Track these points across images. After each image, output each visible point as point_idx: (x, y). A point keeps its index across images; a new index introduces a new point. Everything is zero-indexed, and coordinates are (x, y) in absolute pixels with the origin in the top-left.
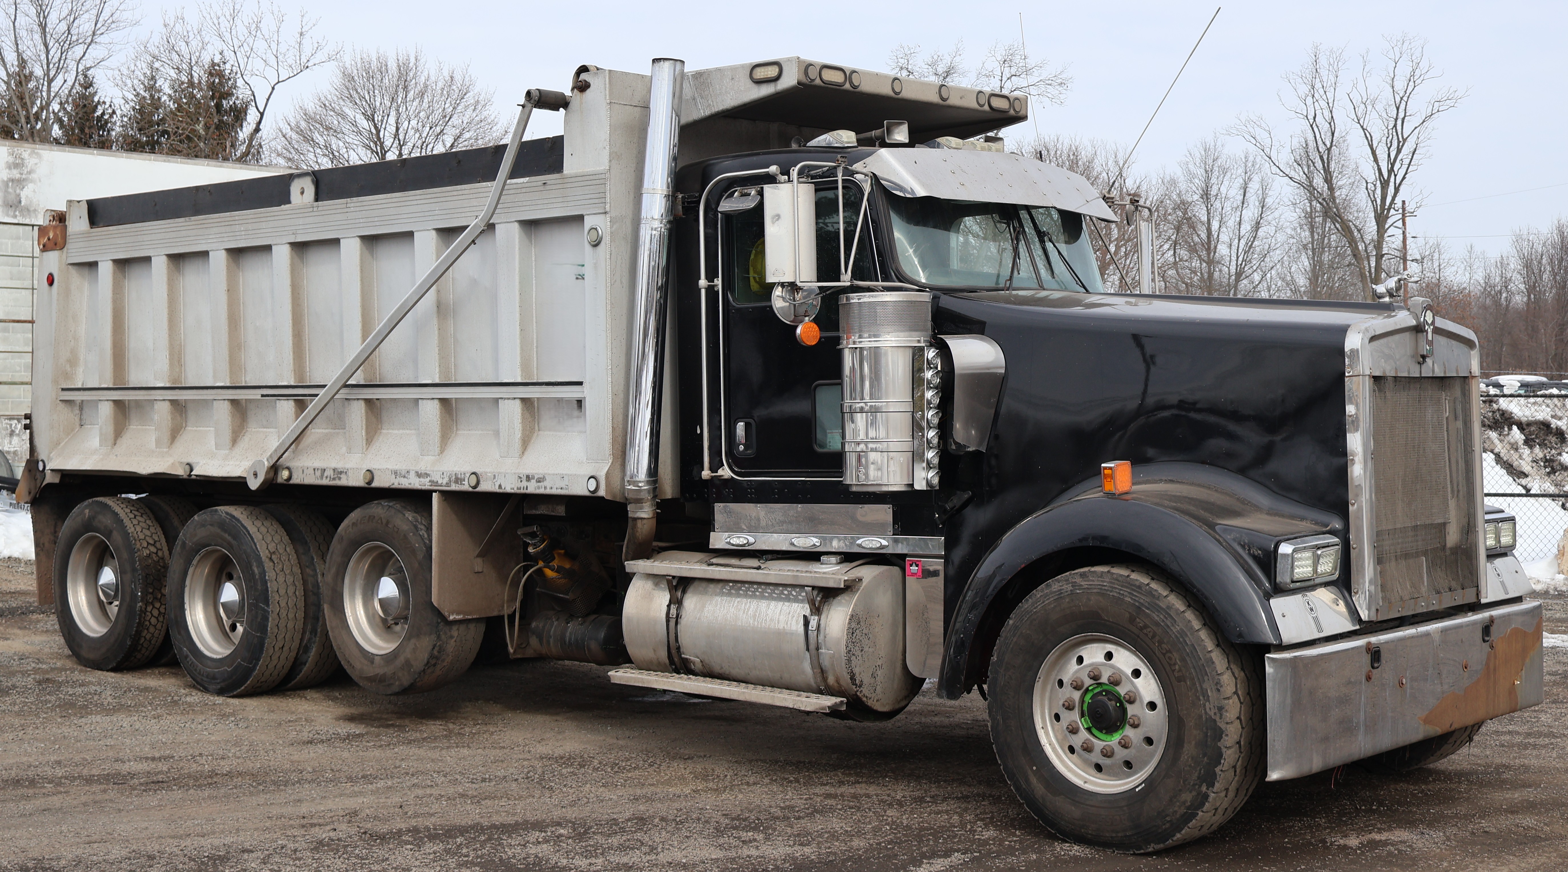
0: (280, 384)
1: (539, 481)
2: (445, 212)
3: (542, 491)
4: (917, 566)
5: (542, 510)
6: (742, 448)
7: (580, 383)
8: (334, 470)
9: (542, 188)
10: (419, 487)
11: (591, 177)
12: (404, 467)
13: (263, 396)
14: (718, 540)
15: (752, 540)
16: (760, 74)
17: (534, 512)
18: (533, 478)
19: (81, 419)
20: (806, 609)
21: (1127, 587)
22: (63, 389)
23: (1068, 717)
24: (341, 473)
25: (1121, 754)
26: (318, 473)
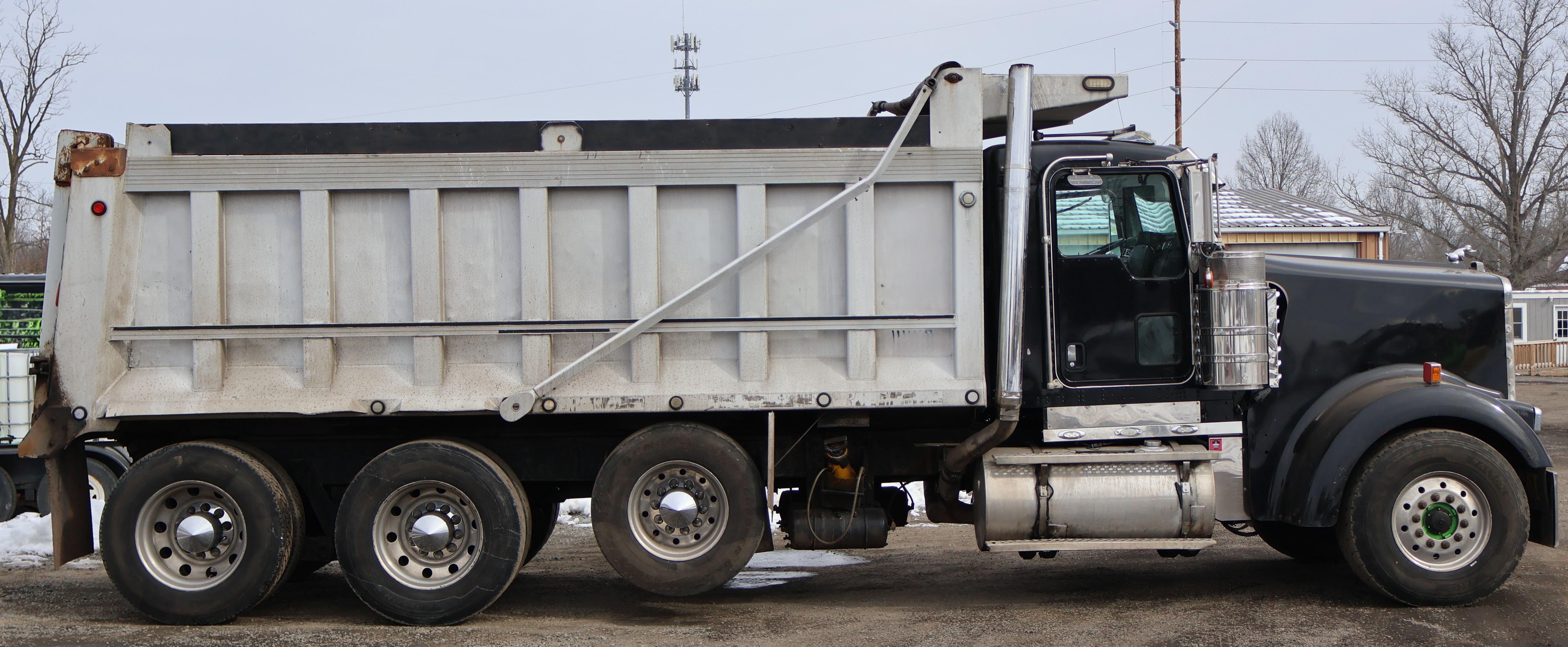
0: (530, 320)
1: (906, 397)
2: (782, 170)
3: (910, 404)
4: (1218, 443)
5: (842, 423)
6: (1072, 364)
7: (952, 317)
8: (623, 399)
9: (907, 157)
10: (751, 409)
11: (965, 152)
12: (725, 392)
13: (500, 332)
14: (1051, 435)
15: (1082, 433)
16: (1092, 84)
17: (830, 425)
18: (900, 394)
19: (129, 362)
20: (1175, 478)
21: (1460, 440)
22: (116, 329)
23: (1413, 528)
24: (634, 400)
25: (1454, 546)
26: (600, 402)
